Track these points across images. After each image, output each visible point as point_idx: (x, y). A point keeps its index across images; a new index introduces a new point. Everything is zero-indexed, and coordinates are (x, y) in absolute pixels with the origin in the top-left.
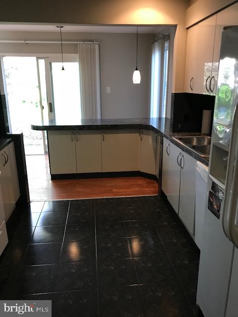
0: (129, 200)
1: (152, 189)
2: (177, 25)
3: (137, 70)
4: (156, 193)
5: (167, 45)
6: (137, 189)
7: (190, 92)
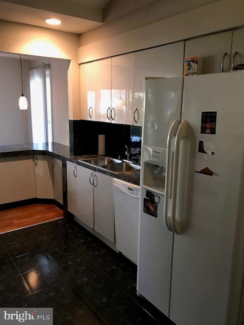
0: (36, 228)
1: (55, 213)
2: (70, 60)
3: (23, 95)
4: (60, 217)
5: (48, 72)
6: (40, 216)
7: (89, 119)
